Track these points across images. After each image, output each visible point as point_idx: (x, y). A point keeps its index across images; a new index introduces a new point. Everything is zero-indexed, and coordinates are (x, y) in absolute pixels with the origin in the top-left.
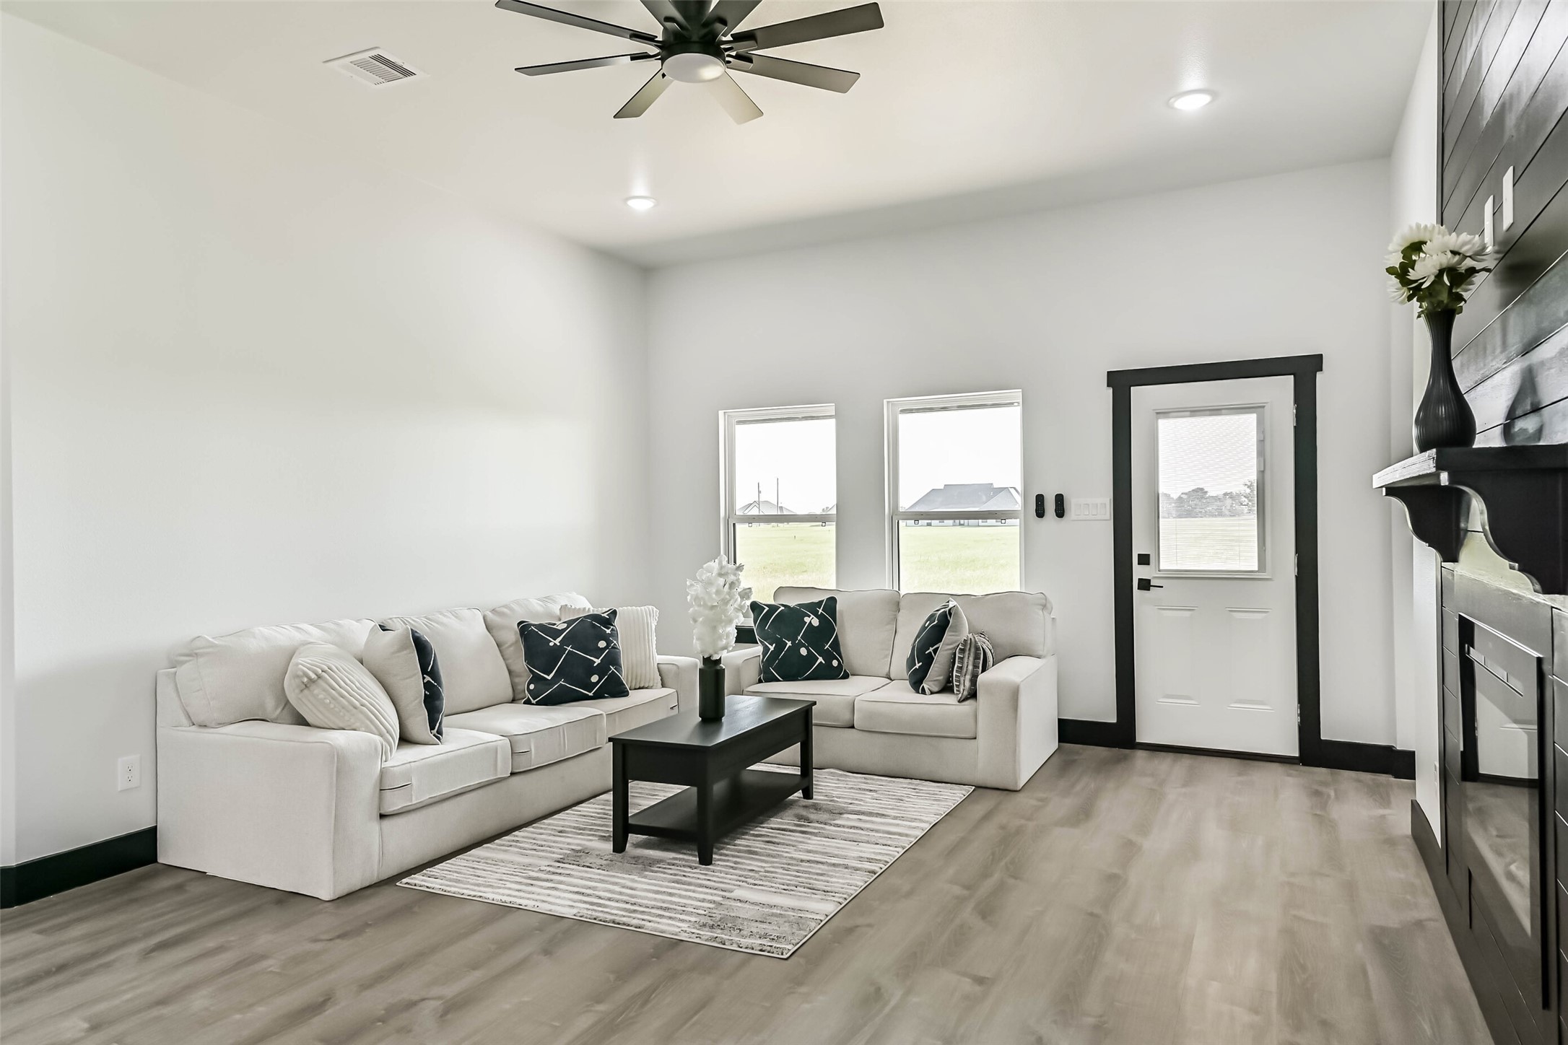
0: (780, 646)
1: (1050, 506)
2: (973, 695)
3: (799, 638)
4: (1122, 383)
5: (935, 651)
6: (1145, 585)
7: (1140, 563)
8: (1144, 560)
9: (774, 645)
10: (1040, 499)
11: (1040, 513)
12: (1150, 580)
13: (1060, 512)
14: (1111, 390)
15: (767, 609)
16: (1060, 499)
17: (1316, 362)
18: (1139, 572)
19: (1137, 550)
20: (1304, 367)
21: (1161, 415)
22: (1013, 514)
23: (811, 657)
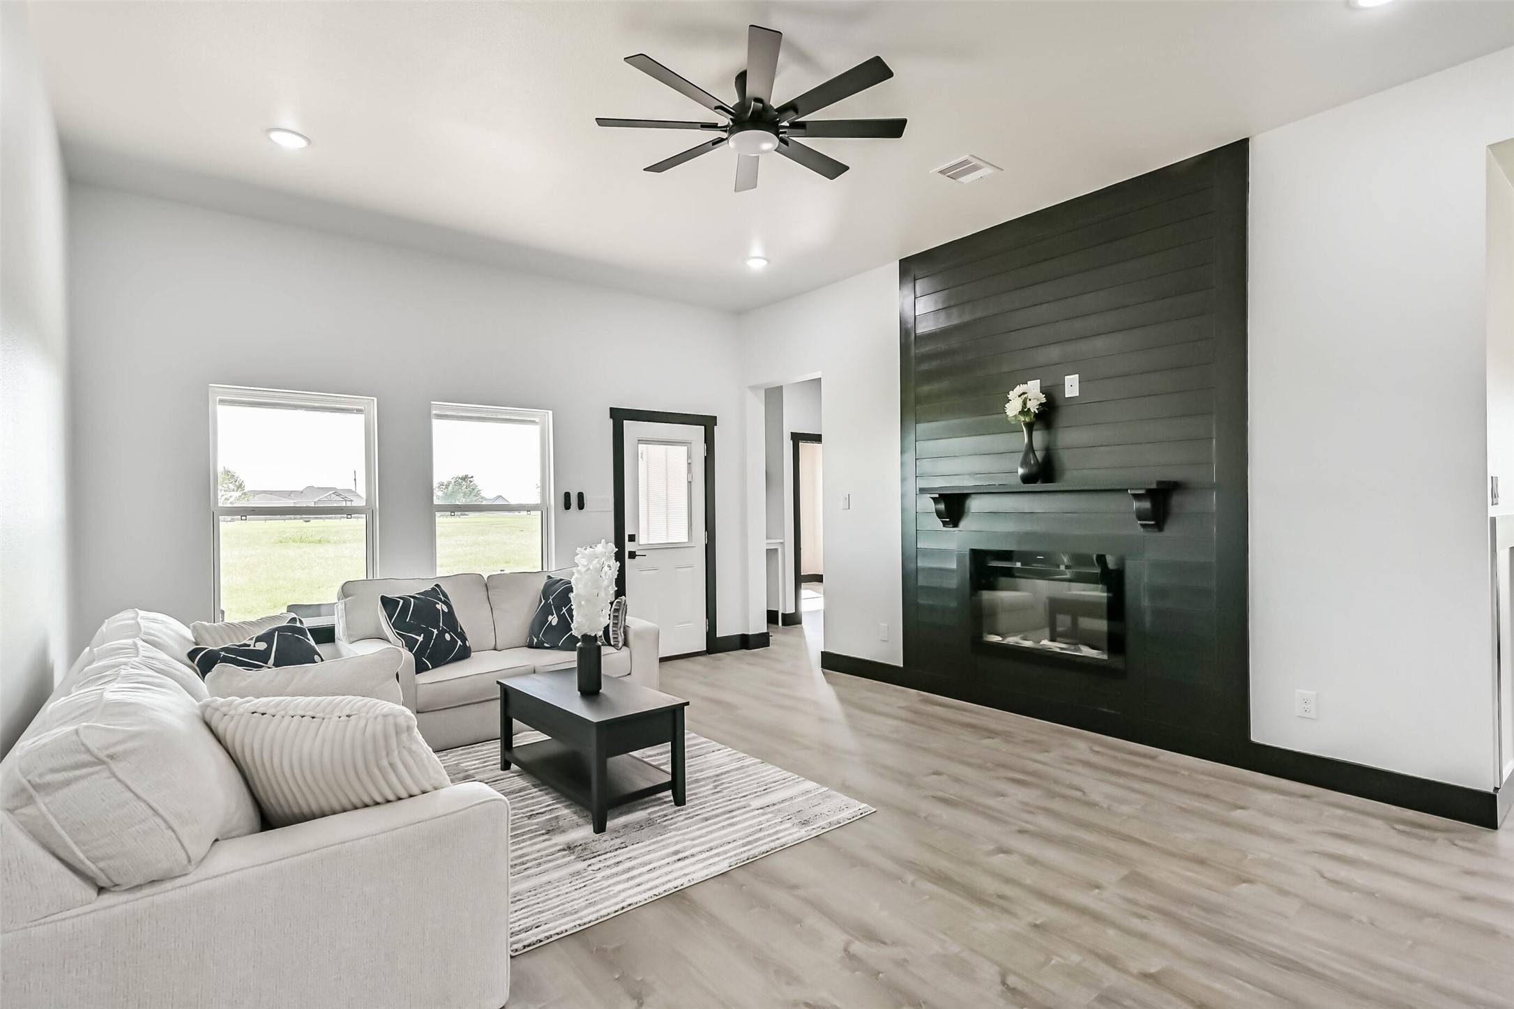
0: (428, 635)
1: (574, 501)
2: (626, 644)
3: (441, 625)
4: (619, 416)
6: (632, 555)
7: (629, 541)
8: (632, 538)
9: (422, 635)
10: (567, 495)
11: (567, 506)
12: (635, 552)
13: (581, 506)
14: (611, 421)
15: (401, 602)
16: (581, 496)
17: (711, 420)
18: (629, 547)
19: (628, 532)
20: (708, 423)
21: (640, 441)
22: (542, 508)
23: (453, 641)
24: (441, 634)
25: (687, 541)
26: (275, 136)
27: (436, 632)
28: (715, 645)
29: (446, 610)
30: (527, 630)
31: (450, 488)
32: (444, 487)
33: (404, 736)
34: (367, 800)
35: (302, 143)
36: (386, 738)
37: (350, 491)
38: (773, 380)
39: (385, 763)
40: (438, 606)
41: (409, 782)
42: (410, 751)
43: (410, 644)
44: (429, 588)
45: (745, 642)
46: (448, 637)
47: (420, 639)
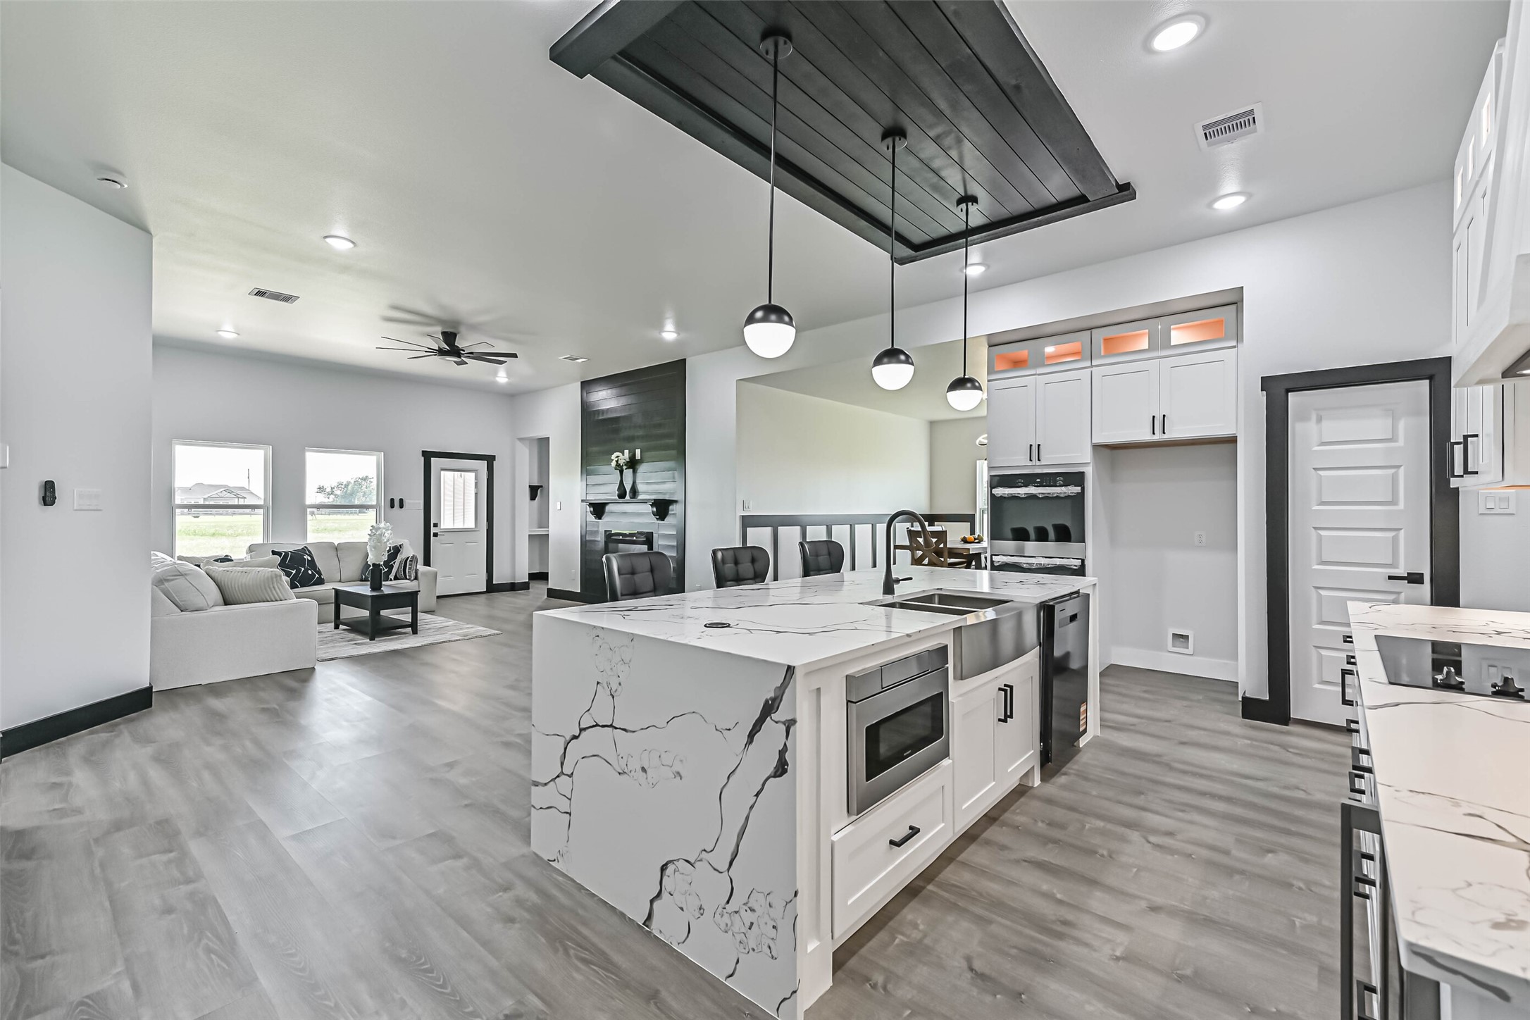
0: (299, 571)
1: (397, 503)
2: (416, 578)
3: (307, 566)
4: (427, 456)
5: (394, 563)
6: (436, 535)
7: (434, 526)
8: (436, 525)
9: (295, 570)
10: (392, 500)
11: (392, 506)
12: (438, 533)
13: (401, 506)
14: (423, 458)
15: (284, 553)
16: (401, 501)
17: (493, 458)
18: (433, 530)
19: (433, 522)
20: (490, 460)
21: (443, 470)
22: (376, 507)
23: (313, 575)
24: (306, 570)
25: (474, 527)
26: (220, 333)
27: (303, 569)
28: (492, 588)
29: (310, 559)
30: (360, 572)
31: (350, 487)
32: (343, 486)
33: (278, 578)
34: (265, 599)
35: (236, 335)
36: (272, 578)
37: (242, 488)
38: (543, 434)
39: (271, 586)
40: (305, 557)
41: (280, 594)
42: (281, 585)
43: (288, 574)
44: (300, 548)
45: (513, 587)
46: (310, 572)
47: (294, 572)
